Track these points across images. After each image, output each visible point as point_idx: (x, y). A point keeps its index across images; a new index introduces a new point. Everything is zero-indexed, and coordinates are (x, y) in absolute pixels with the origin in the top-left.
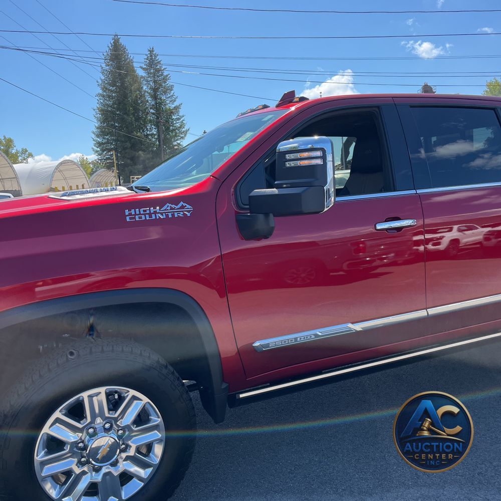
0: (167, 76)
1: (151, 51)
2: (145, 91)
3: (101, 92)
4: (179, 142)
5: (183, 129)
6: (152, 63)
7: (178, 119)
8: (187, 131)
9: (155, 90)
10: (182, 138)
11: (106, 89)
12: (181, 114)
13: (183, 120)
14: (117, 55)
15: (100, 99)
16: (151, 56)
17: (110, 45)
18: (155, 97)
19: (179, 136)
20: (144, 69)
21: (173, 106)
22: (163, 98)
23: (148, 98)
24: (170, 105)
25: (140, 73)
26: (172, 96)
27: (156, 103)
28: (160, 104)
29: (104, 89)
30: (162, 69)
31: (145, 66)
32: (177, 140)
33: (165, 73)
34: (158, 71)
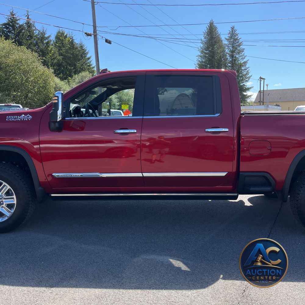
0: (241, 43)
1: (233, 28)
2: (227, 53)
3: (199, 54)
4: (244, 83)
5: (248, 76)
6: (233, 36)
7: (246, 69)
8: (250, 77)
9: (233, 52)
10: (247, 81)
11: (203, 52)
12: (247, 66)
13: (248, 70)
14: (212, 32)
15: (199, 58)
16: (232, 31)
17: (207, 27)
18: (232, 56)
19: (245, 80)
20: (227, 39)
21: (243, 61)
22: (237, 56)
23: (228, 57)
24: (241, 61)
25: (225, 42)
26: (243, 55)
27: (232, 60)
28: (235, 60)
29: (202, 52)
30: (238, 39)
31: (228, 38)
32: (243, 82)
33: (240, 41)
34: (235, 40)
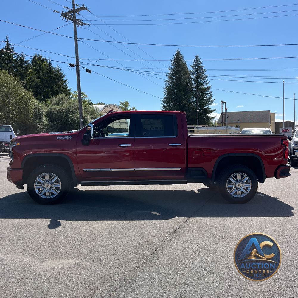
0: (205, 70)
1: (197, 57)
2: (192, 79)
3: (167, 79)
4: (208, 106)
5: (211, 100)
6: (197, 63)
7: (209, 94)
8: (213, 100)
9: (197, 78)
10: (210, 104)
11: (171, 77)
12: (210, 91)
13: (212, 94)
14: (178, 60)
15: (167, 83)
16: (197, 59)
17: (174, 55)
18: (197, 81)
19: (208, 103)
20: (192, 67)
21: (207, 86)
22: (202, 82)
23: (193, 82)
24: (205, 86)
25: (190, 68)
26: (206, 81)
27: (197, 85)
28: (199, 85)
29: (170, 78)
30: (202, 66)
31: (193, 65)
32: (207, 105)
33: (204, 69)
34: (200, 67)
